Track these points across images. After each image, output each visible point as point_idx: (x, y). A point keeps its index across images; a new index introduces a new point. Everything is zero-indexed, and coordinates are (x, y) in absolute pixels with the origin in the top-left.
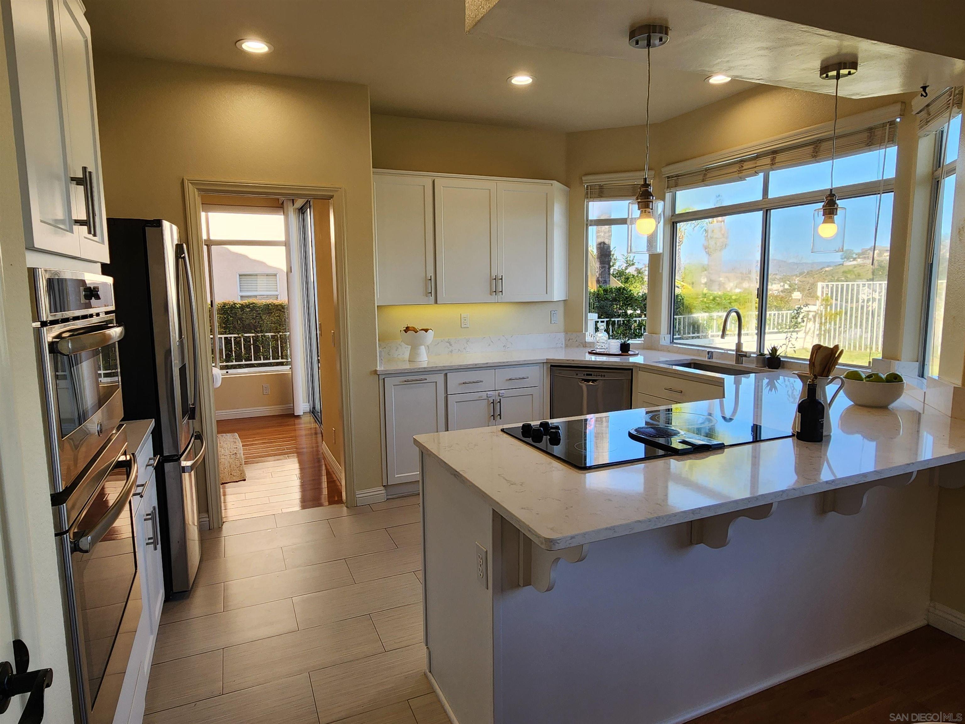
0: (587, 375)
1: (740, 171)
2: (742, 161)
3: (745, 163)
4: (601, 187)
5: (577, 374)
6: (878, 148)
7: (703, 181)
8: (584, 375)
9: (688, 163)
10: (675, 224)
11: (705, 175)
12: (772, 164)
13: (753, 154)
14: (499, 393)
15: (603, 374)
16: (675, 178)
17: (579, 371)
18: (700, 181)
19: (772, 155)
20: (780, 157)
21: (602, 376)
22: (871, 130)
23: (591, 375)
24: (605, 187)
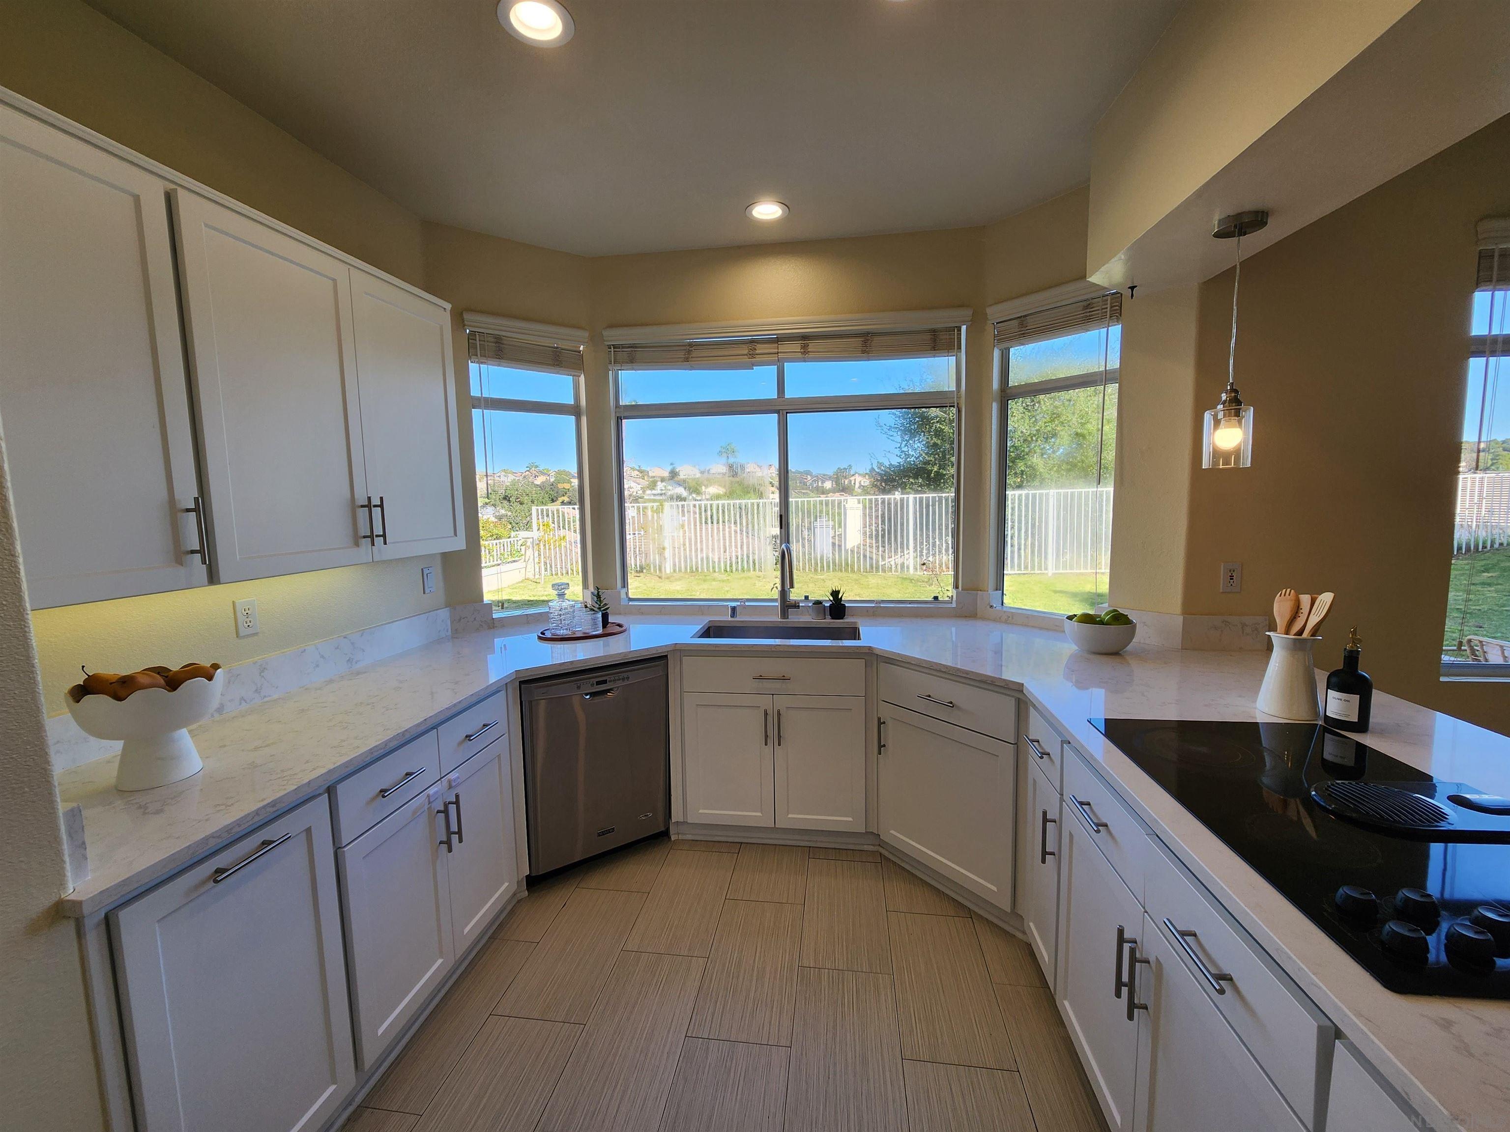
0: (598, 683)
1: (752, 356)
2: (752, 342)
3: (759, 346)
4: (498, 340)
5: (579, 687)
6: (946, 354)
7: (687, 360)
8: (592, 685)
9: (647, 330)
10: (620, 420)
11: (689, 352)
12: (804, 353)
13: (773, 333)
14: (450, 781)
15: (625, 675)
16: (629, 349)
17: (581, 680)
18: (680, 360)
19: (802, 340)
20: (812, 345)
21: (623, 679)
22: (934, 332)
23: (605, 682)
24: (505, 342)
